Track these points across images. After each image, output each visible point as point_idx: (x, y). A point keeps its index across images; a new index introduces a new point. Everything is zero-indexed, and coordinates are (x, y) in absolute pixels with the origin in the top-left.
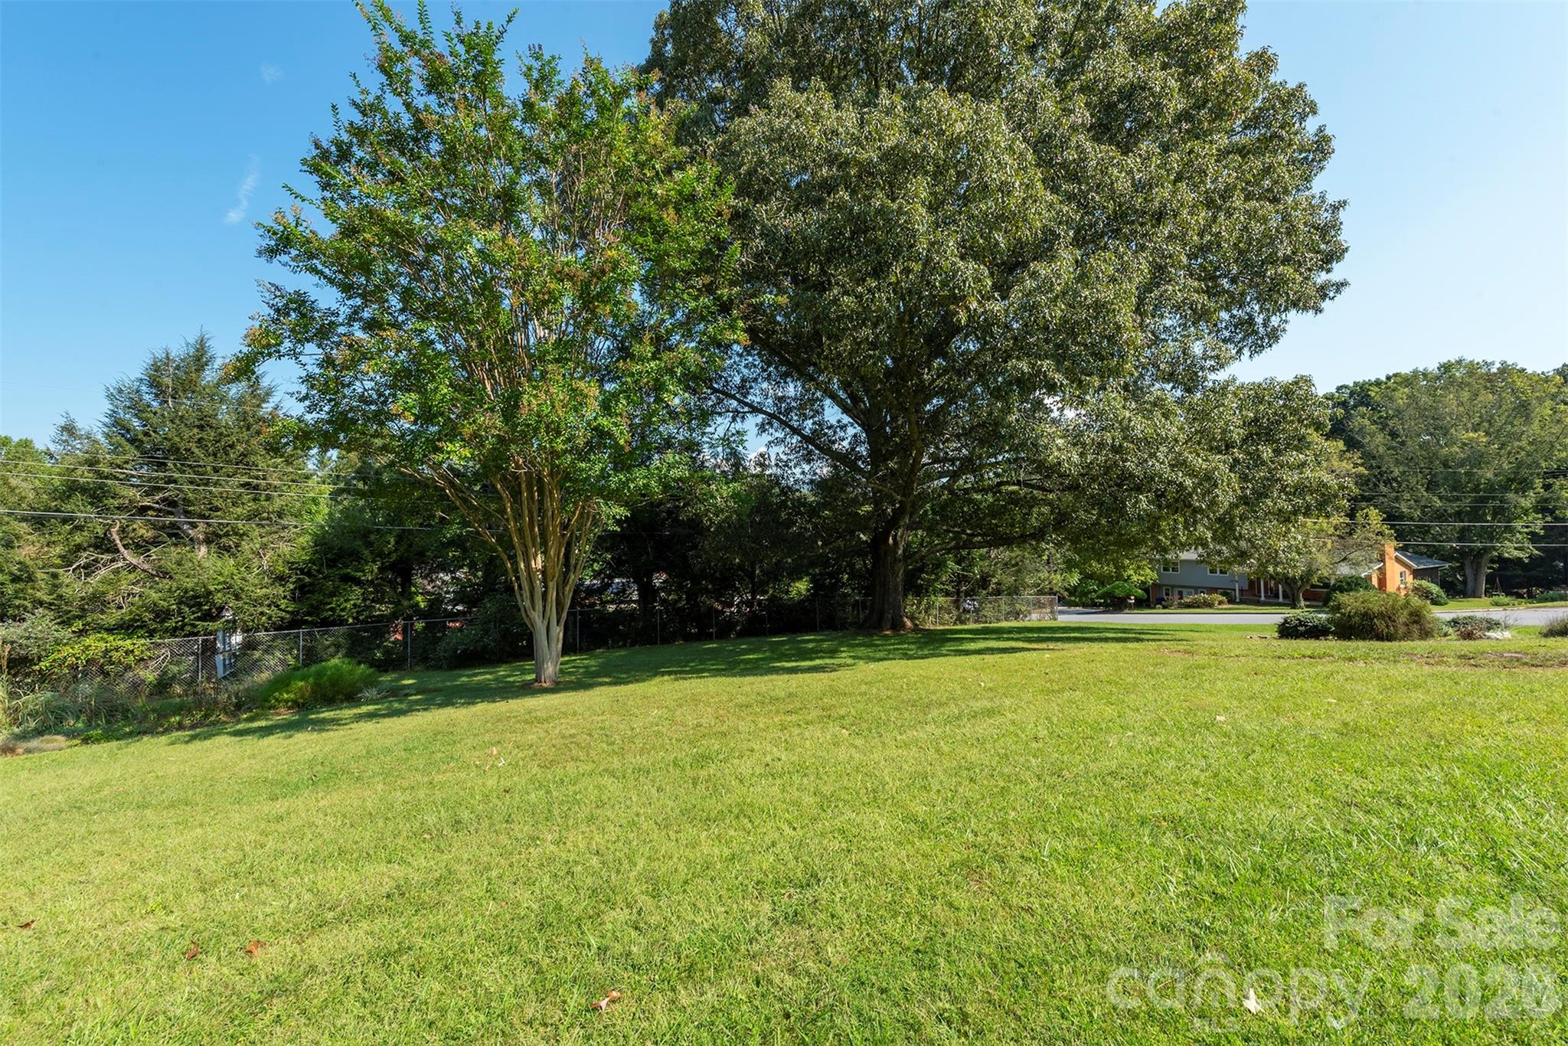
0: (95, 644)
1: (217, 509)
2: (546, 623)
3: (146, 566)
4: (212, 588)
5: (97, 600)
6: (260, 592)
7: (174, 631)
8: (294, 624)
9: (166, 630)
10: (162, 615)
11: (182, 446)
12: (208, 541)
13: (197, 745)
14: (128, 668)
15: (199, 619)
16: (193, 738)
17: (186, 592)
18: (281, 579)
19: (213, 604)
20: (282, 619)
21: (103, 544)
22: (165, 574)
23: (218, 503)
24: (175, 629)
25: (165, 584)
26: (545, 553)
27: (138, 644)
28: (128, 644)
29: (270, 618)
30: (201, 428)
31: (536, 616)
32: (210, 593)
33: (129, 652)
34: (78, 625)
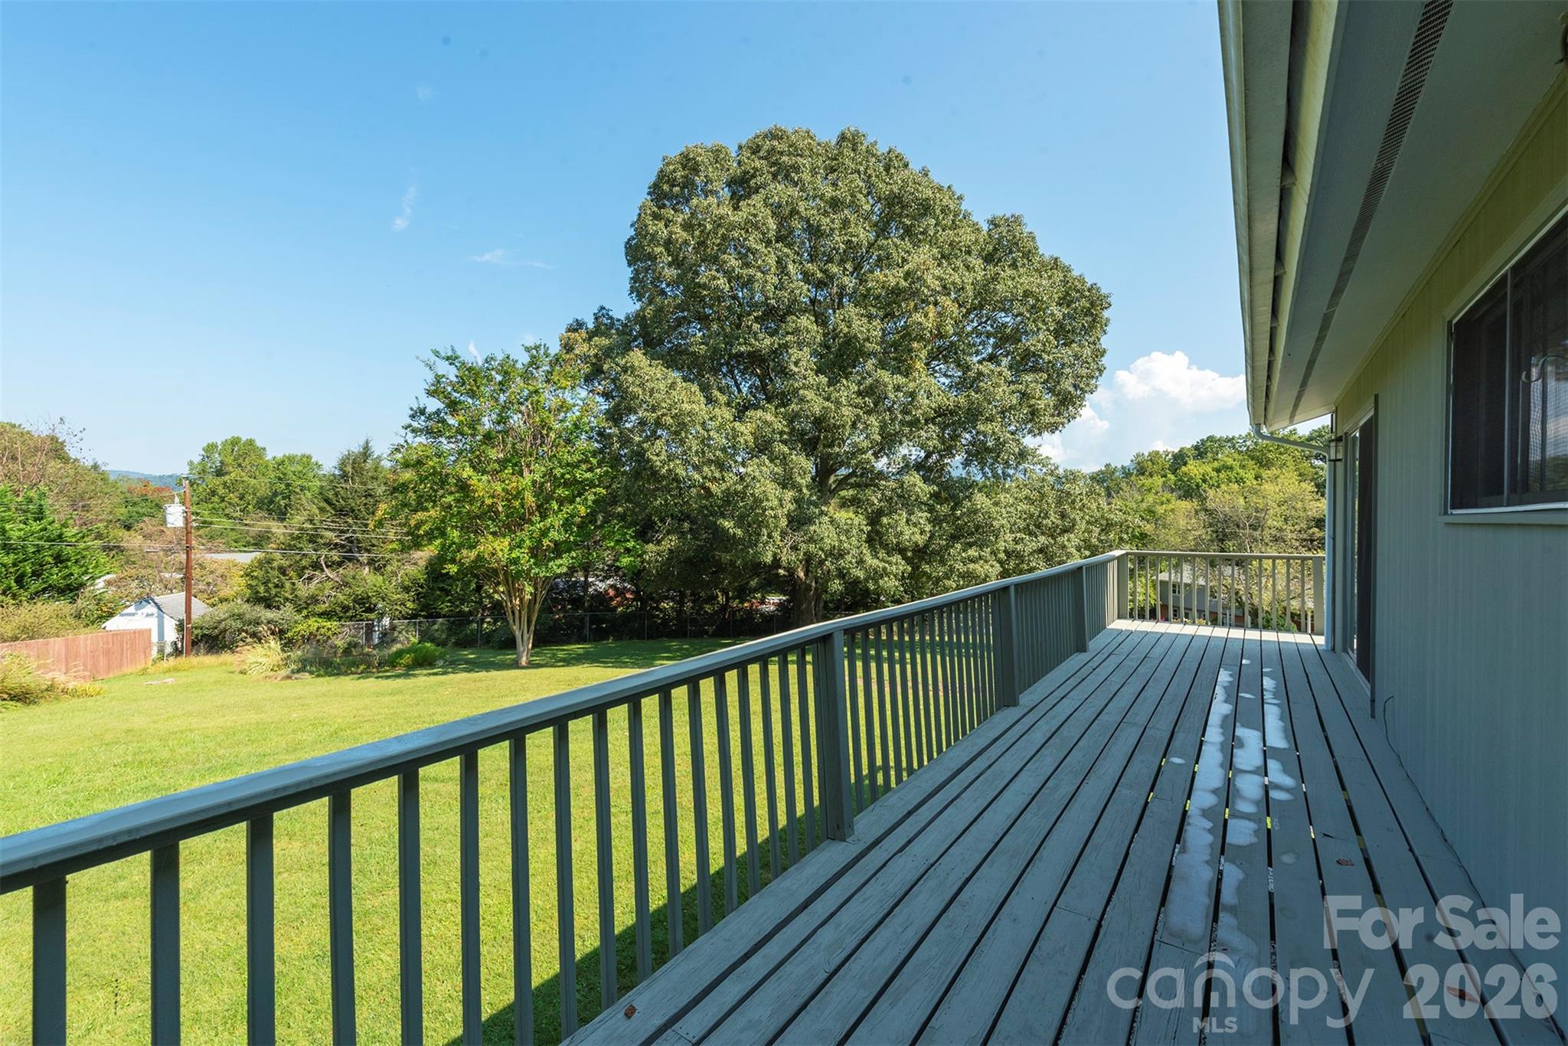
0: (314, 623)
1: (373, 545)
3: (337, 579)
4: (370, 594)
5: (314, 600)
6: (396, 597)
7: (351, 618)
8: (414, 616)
9: (347, 618)
10: (346, 609)
11: (356, 508)
12: (369, 564)
13: (362, 680)
14: (329, 637)
15: (363, 612)
16: (359, 678)
17: (357, 595)
18: (407, 589)
19: (371, 604)
20: (407, 613)
21: (316, 566)
22: (346, 584)
23: (374, 542)
24: (352, 617)
25: (347, 590)
27: (333, 624)
28: (328, 624)
29: (401, 612)
30: (366, 496)
32: (369, 597)
33: (329, 629)
34: (305, 612)
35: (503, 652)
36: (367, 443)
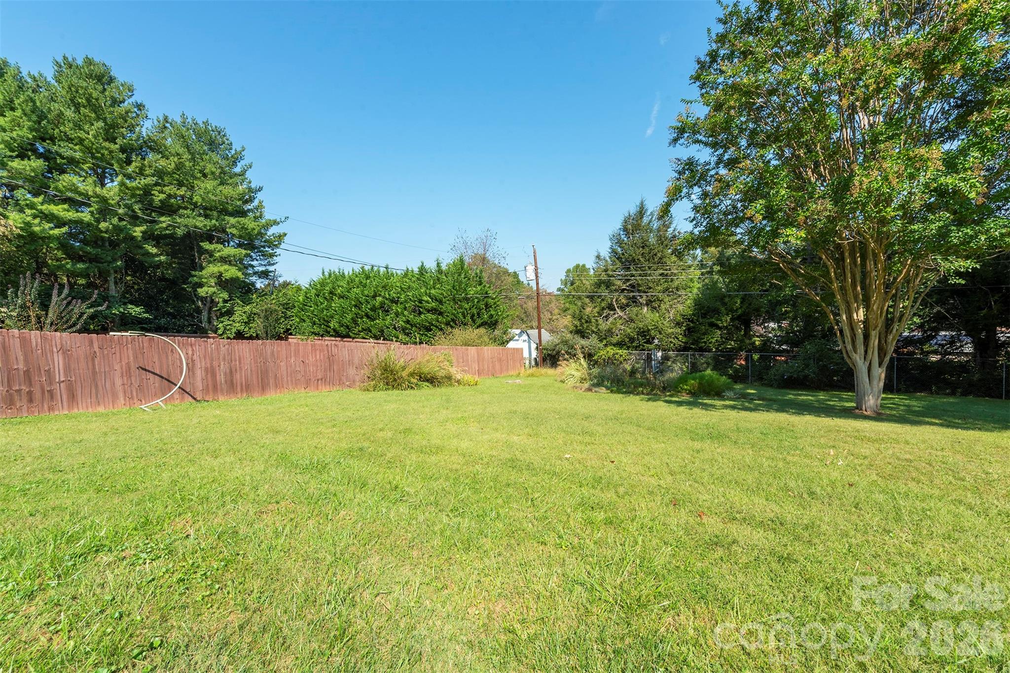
0: (611, 351)
1: (650, 288)
2: (867, 364)
3: (625, 317)
4: (650, 328)
5: (610, 332)
6: (670, 331)
7: (636, 348)
8: (685, 349)
9: (633, 347)
10: (632, 340)
11: (636, 258)
12: (647, 305)
13: (650, 403)
14: (621, 363)
15: (645, 343)
16: (649, 400)
17: (640, 329)
18: (678, 324)
19: (651, 335)
20: (680, 345)
21: (611, 307)
22: (632, 320)
23: (651, 285)
24: (637, 347)
25: (632, 325)
26: (868, 307)
27: (623, 352)
28: (620, 352)
29: (674, 345)
30: (643, 247)
31: (858, 358)
32: (649, 330)
33: (621, 356)
34: (605, 342)
35: (783, 391)
36: (642, 203)
